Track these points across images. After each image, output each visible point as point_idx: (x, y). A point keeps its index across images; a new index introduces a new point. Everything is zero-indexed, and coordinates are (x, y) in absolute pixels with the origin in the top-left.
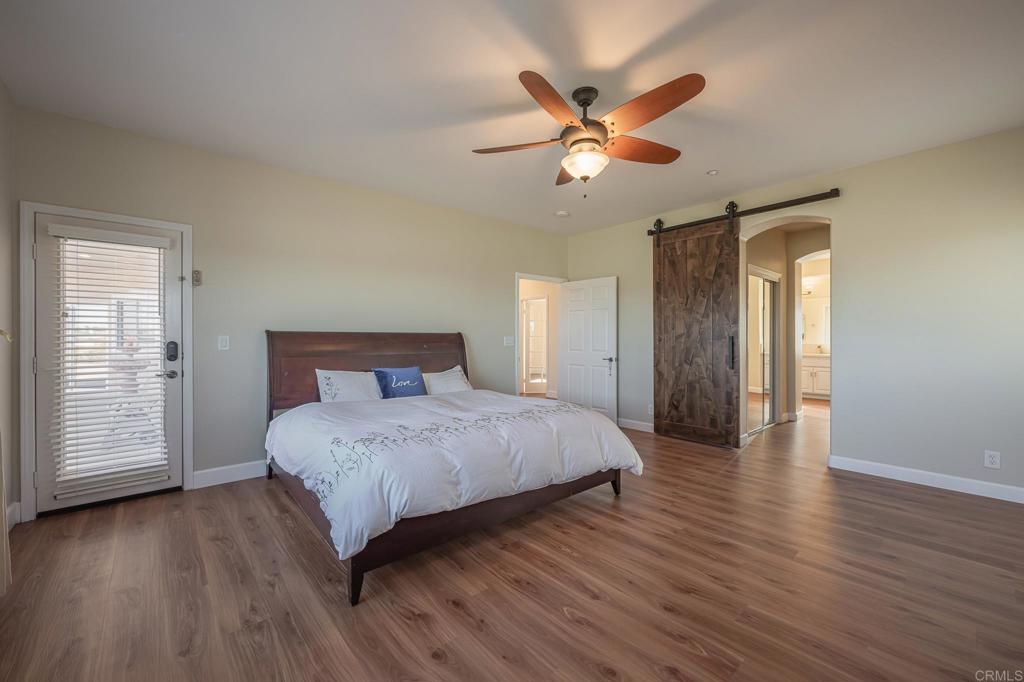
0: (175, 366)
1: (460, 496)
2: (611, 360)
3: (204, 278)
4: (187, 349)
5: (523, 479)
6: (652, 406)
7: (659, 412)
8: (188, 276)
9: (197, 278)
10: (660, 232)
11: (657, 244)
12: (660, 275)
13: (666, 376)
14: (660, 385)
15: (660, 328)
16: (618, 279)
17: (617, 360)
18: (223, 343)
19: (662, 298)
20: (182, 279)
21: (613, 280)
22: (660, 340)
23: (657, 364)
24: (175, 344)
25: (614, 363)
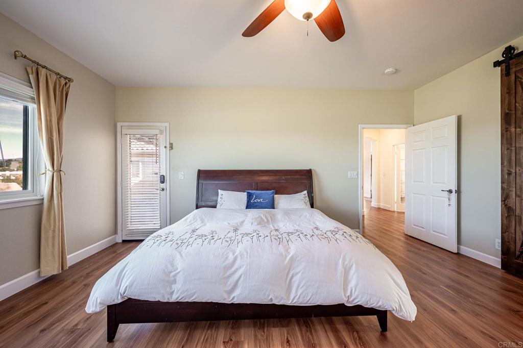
0: (163, 186)
1: (172, 293)
2: (450, 191)
3: (174, 147)
4: (167, 179)
5: (236, 293)
6: (499, 240)
7: (508, 249)
8: (168, 146)
9: (171, 147)
10: (511, 58)
11: (506, 74)
12: (509, 104)
13: (518, 212)
14: (510, 222)
15: (510, 161)
16: (459, 119)
17: (458, 191)
18: (181, 176)
19: (513, 130)
20: (165, 147)
21: (453, 120)
22: (509, 174)
23: (505, 198)
24: (164, 176)
25: (454, 196)
